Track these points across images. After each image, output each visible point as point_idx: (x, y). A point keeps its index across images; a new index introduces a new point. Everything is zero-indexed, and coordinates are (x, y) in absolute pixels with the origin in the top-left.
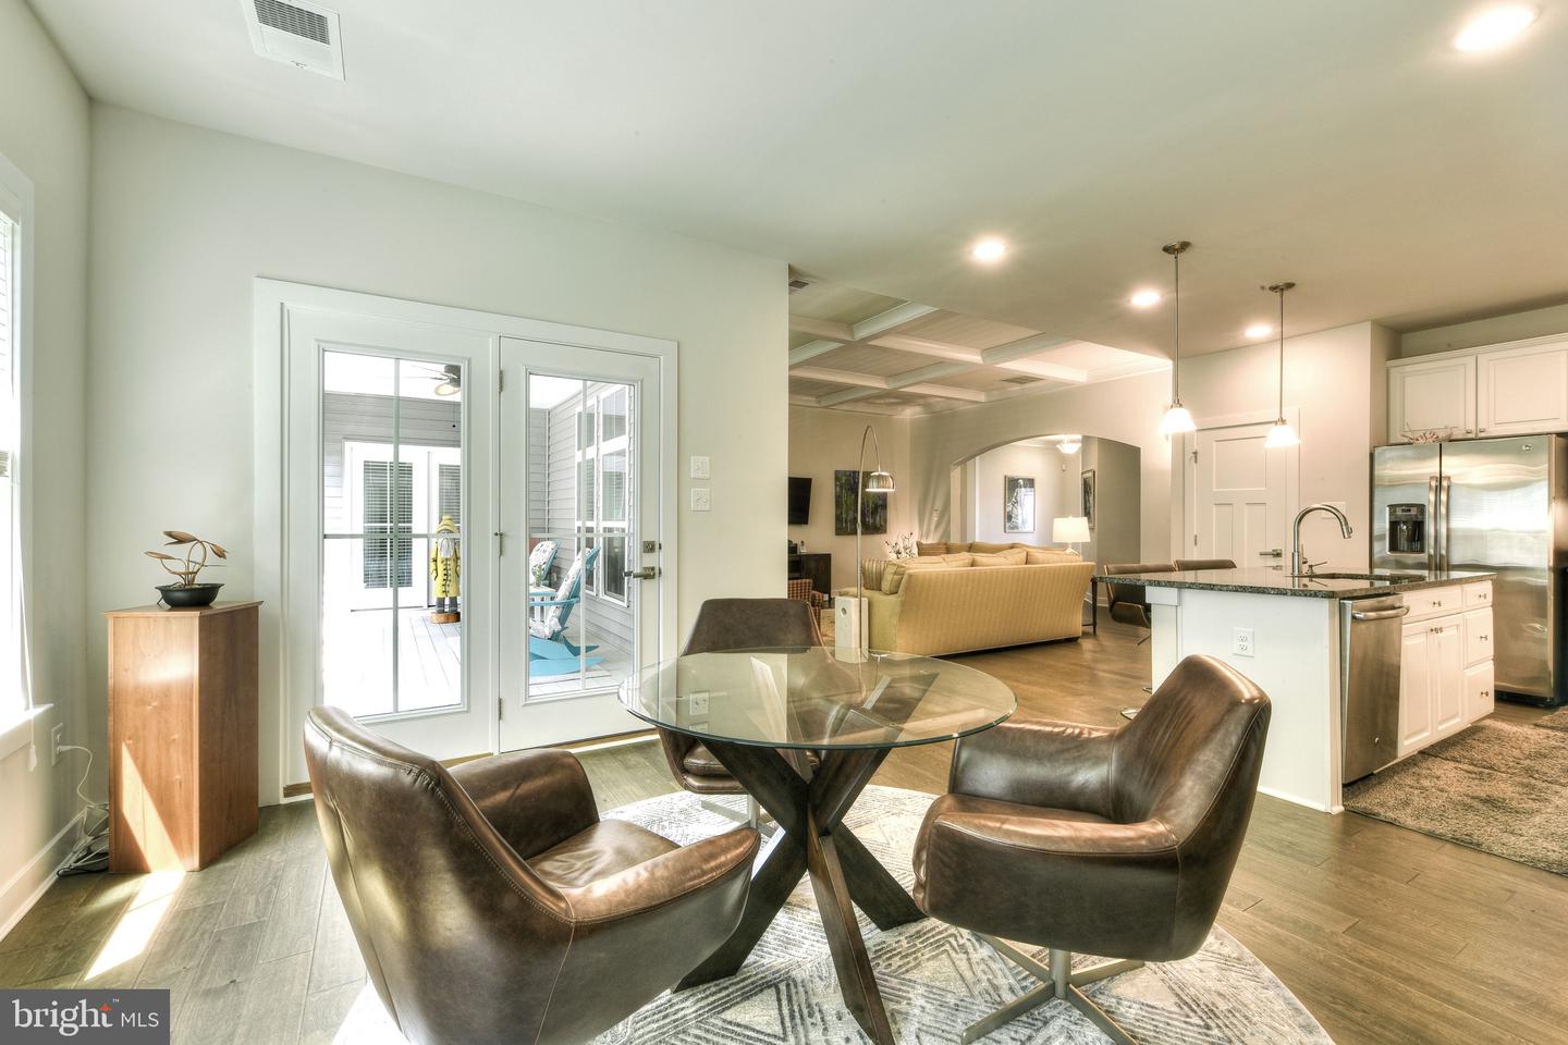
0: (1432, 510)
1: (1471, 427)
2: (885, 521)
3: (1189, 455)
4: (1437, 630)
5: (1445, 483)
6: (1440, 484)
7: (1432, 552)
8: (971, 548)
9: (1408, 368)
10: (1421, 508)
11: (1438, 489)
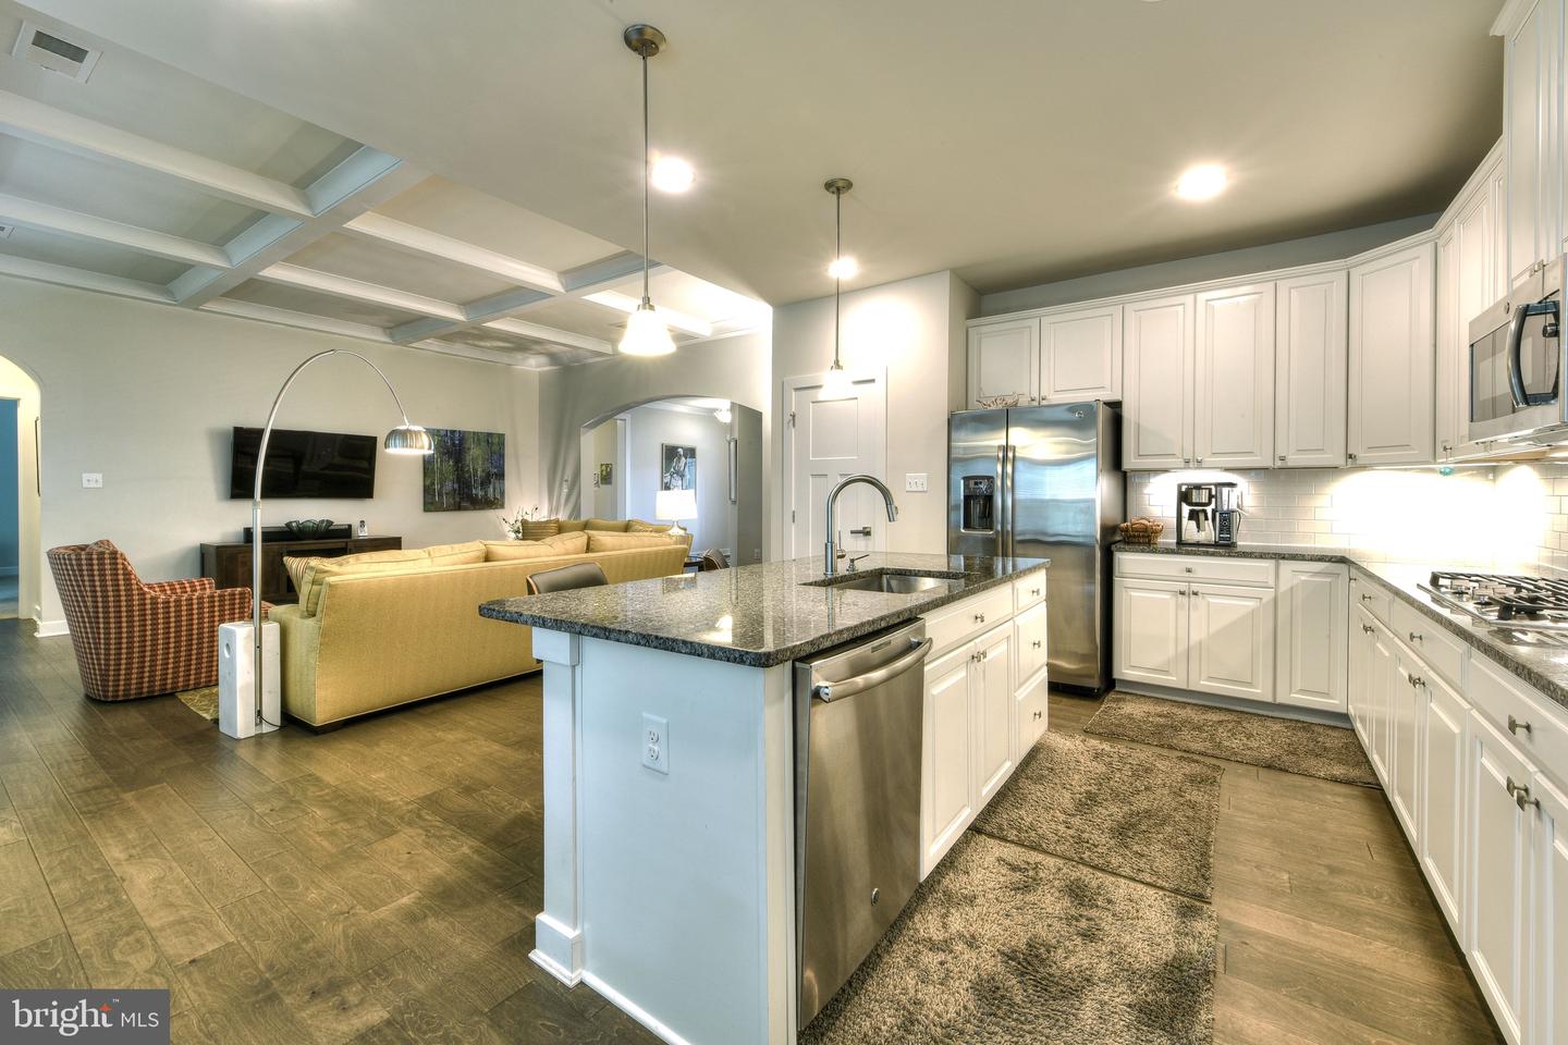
0: (999, 483)
1: (1035, 394)
2: (502, 493)
3: (788, 418)
4: (976, 657)
5: (1010, 455)
6: (1007, 454)
7: (999, 528)
8: (586, 526)
9: (985, 329)
10: (990, 479)
11: (1005, 460)
